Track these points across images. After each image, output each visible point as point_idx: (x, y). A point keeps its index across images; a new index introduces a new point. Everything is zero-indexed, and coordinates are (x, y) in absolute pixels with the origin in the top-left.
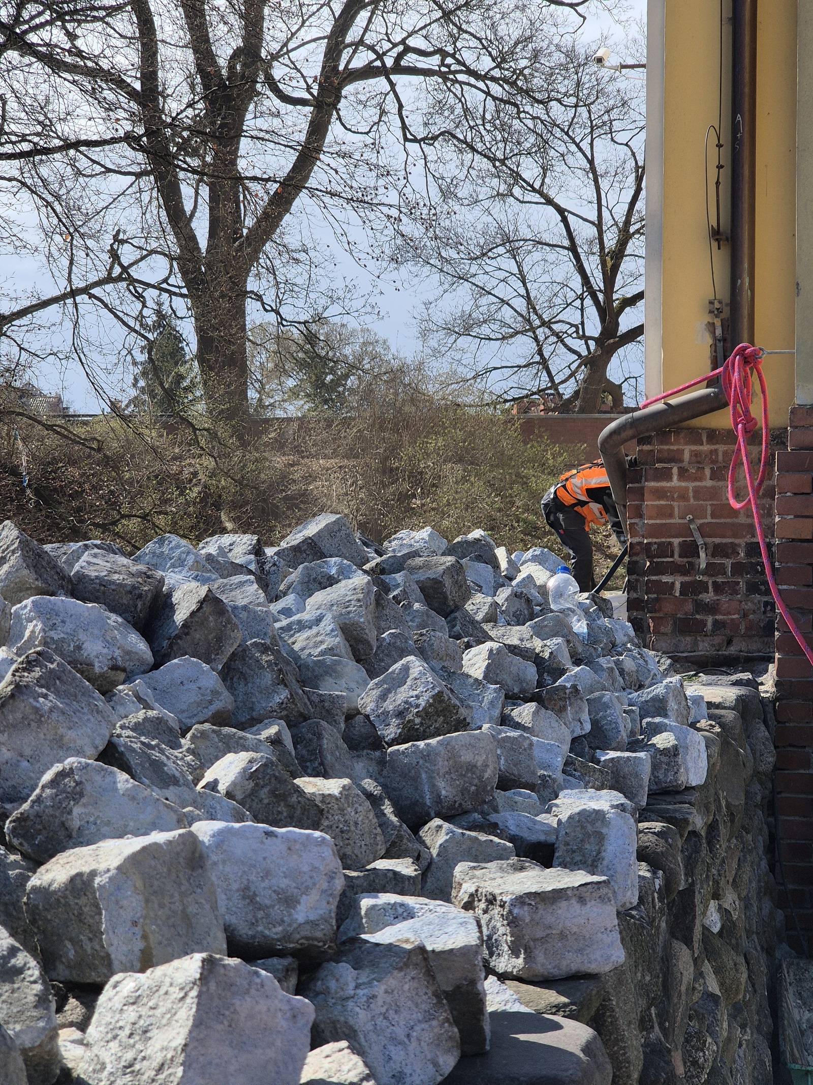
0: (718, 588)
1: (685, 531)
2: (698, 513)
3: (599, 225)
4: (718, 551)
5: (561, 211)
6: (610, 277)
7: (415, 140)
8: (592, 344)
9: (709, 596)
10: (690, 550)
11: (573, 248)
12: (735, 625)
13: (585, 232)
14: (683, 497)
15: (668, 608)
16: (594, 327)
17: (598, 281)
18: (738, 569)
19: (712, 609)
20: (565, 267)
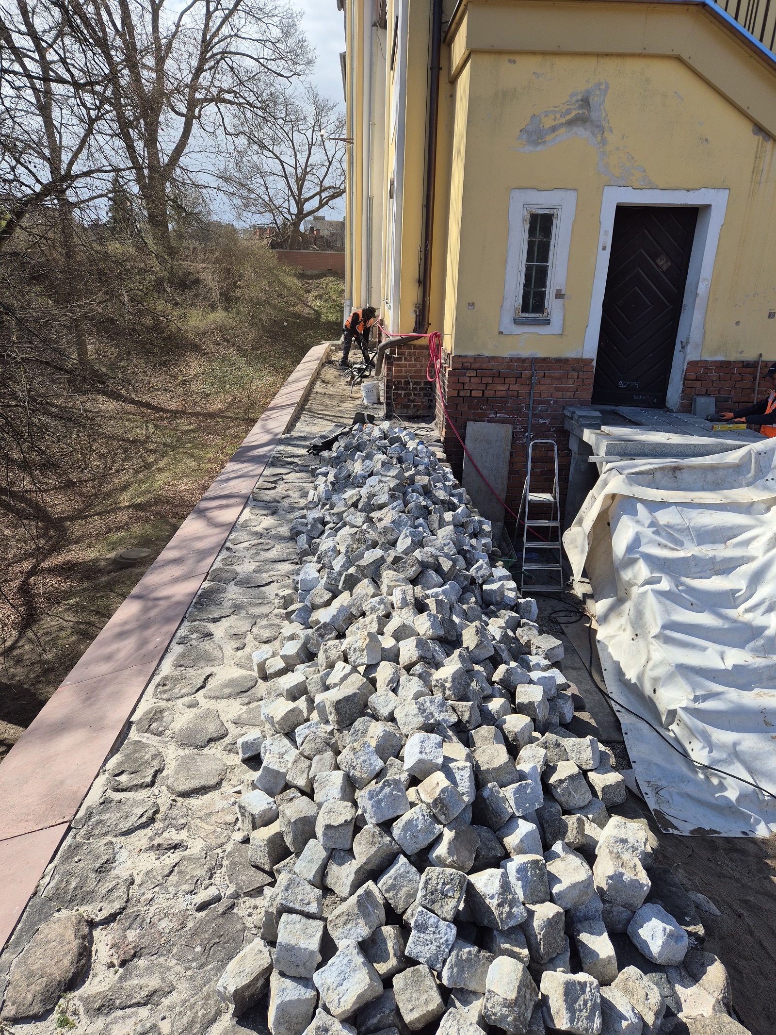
0: (415, 395)
1: (406, 377)
2: (410, 371)
3: (296, 169)
4: (415, 383)
5: (281, 161)
6: (300, 188)
7: (230, 134)
8: (294, 217)
9: (412, 397)
10: (407, 383)
11: (286, 177)
12: (420, 406)
13: (289, 170)
14: (405, 367)
15: (400, 401)
16: (294, 210)
17: (295, 190)
18: (421, 389)
19: (413, 401)
20: (281, 184)
